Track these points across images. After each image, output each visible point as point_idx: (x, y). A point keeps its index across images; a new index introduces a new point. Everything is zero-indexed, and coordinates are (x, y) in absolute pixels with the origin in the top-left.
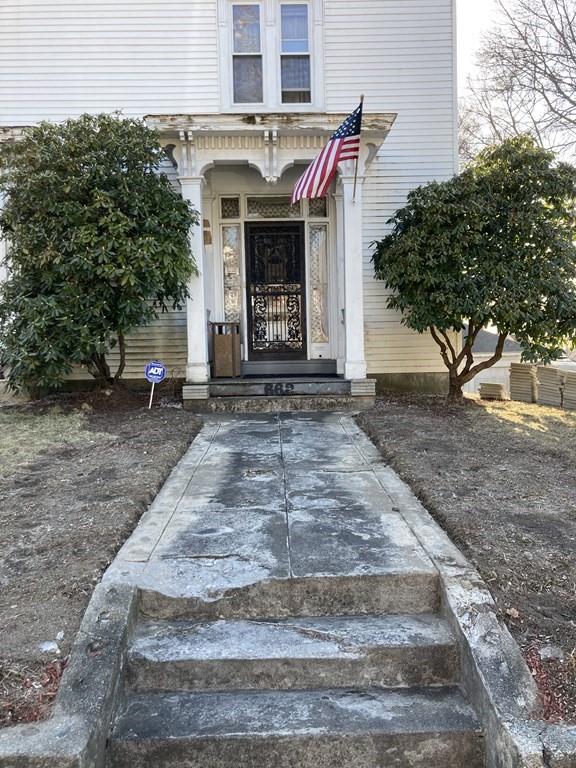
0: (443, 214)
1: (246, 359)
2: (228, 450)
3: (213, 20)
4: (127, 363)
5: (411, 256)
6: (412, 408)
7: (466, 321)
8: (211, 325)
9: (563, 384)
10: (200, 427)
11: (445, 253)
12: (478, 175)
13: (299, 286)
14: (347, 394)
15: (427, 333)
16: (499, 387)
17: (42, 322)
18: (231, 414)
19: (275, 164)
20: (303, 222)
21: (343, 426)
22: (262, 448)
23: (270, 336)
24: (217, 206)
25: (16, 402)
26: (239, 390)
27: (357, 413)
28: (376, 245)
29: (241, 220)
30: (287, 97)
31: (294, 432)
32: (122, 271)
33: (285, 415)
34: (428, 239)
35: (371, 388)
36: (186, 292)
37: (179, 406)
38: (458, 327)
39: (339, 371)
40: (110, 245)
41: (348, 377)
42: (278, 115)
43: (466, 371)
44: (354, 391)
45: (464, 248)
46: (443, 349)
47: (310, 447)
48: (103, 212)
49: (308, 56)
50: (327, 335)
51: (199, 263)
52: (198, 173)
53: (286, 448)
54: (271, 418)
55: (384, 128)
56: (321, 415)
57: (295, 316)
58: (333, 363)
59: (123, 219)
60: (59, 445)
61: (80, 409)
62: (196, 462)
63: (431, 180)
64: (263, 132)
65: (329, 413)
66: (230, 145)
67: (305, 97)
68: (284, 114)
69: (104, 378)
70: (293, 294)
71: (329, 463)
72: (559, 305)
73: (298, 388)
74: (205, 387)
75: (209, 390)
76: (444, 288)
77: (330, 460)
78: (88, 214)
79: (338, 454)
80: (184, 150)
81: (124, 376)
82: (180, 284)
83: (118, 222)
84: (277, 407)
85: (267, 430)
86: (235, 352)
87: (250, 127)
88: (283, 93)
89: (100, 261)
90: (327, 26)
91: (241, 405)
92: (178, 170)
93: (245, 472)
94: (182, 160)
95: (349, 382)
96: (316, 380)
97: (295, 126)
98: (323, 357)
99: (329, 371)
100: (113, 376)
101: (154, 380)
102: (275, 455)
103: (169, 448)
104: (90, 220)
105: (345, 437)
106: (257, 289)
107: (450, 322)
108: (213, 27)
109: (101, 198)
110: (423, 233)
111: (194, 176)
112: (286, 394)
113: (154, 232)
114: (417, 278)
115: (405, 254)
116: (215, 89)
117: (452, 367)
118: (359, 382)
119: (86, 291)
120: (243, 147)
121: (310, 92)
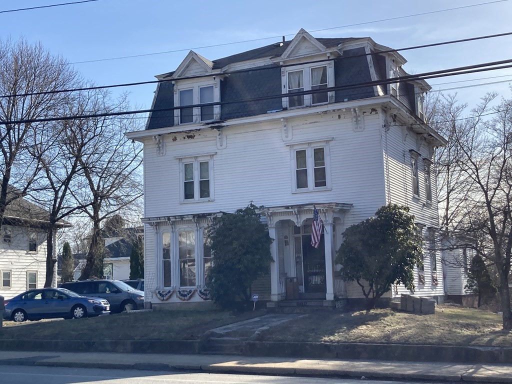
1: (304, 292)
3: (289, 158)
14: (322, 306)
19: (299, 221)
23: (312, 282)
24: (292, 230)
29: (301, 235)
41: (327, 299)
46: (363, 288)
49: (325, 168)
52: (274, 225)
64: (292, 211)
66: (284, 215)
67: (324, 184)
68: (298, 206)
73: (308, 304)
74: (276, 303)
80: (269, 218)
86: (295, 289)
87: (288, 210)
88: (315, 183)
97: (303, 209)
101: (255, 301)
108: (289, 161)
112: (303, 306)
116: (290, 184)
117: (367, 295)
118: (331, 301)
120: (288, 216)
121: (325, 182)
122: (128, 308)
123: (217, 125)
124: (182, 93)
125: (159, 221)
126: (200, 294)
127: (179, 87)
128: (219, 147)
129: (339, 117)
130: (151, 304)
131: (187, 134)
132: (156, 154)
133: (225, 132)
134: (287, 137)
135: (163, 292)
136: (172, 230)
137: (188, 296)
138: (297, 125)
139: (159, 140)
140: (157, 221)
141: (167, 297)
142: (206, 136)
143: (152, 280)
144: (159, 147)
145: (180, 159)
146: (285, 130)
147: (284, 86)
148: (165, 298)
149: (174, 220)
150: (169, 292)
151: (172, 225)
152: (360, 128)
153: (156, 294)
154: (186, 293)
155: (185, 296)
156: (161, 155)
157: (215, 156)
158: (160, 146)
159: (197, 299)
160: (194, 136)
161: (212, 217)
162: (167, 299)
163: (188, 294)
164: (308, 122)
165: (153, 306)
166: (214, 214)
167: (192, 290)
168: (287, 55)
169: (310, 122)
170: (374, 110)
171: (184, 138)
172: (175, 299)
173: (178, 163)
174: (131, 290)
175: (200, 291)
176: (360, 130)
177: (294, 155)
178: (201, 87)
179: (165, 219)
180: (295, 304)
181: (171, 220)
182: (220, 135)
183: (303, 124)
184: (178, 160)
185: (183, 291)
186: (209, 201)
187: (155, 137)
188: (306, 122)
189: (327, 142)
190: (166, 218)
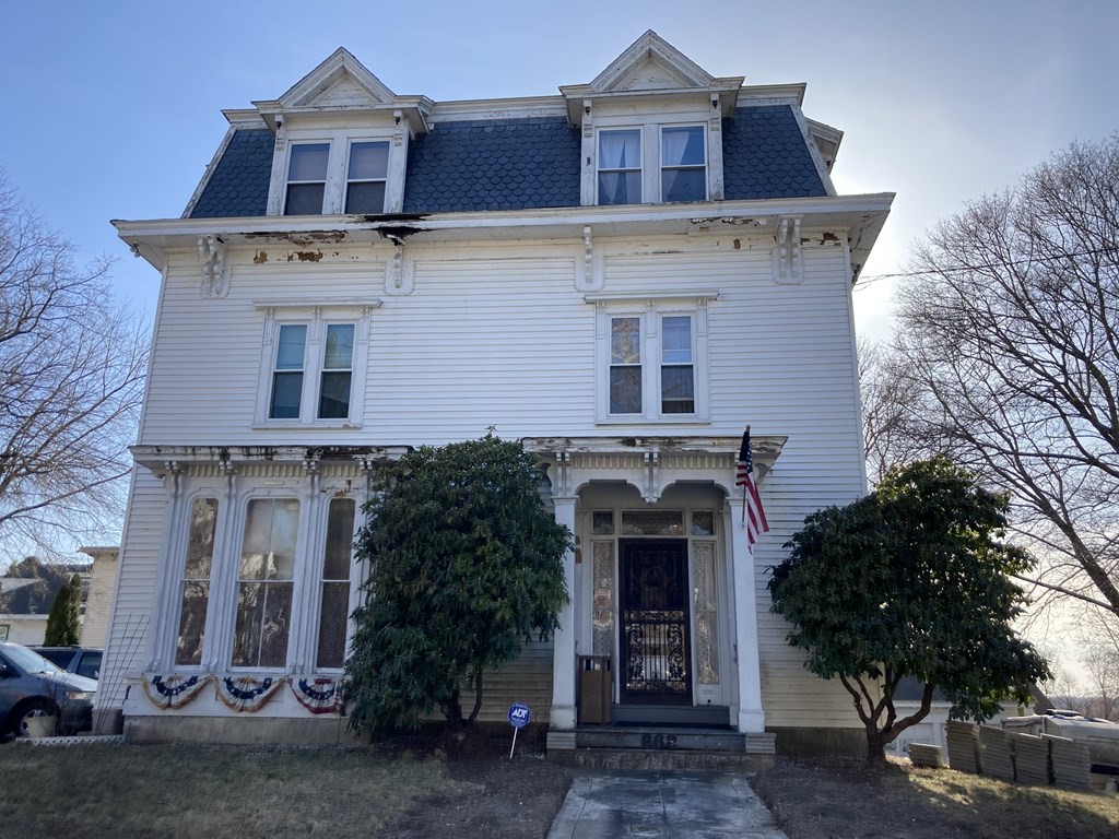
0: (843, 545)
1: (618, 701)
2: (605, 807)
3: (592, 334)
4: (484, 703)
5: (809, 590)
6: (818, 771)
7: (881, 667)
8: (579, 659)
9: (1014, 750)
10: (571, 781)
11: (849, 589)
12: (885, 499)
13: (682, 614)
14: (742, 751)
15: (836, 680)
16: (934, 751)
17: (409, 656)
18: (601, 770)
19: (655, 485)
20: (687, 540)
21: (737, 788)
22: (642, 807)
23: (646, 673)
24: (589, 520)
25: (358, 744)
26: (612, 740)
27: (754, 774)
28: (771, 571)
29: (615, 537)
30: (667, 407)
31: (677, 793)
32: (498, 604)
33: (666, 774)
34: (829, 570)
35: (769, 746)
36: (556, 622)
37: (542, 757)
38: (875, 674)
39: (733, 722)
40: (486, 576)
41: (743, 729)
42: (660, 438)
43: (888, 728)
44: (750, 747)
45: (870, 584)
46: (857, 699)
47: (696, 808)
48: (482, 541)
49: (692, 366)
50: (717, 673)
51: (570, 590)
52: (572, 494)
53: (669, 808)
54: (651, 776)
55: (774, 450)
56: (710, 775)
57: (678, 650)
58: (725, 711)
59: (499, 548)
60: (428, 793)
61: (433, 754)
62: (575, 816)
63: (830, 504)
64: (643, 453)
65: (719, 775)
66: (608, 464)
67: (688, 407)
68: (664, 438)
69: (456, 721)
70: (675, 622)
71: (716, 825)
72: (987, 651)
73: (682, 741)
74: (573, 735)
75: (577, 737)
76: (850, 629)
77: (718, 822)
78: (466, 543)
79: (727, 816)
80: (560, 470)
81: (479, 718)
82: (549, 613)
83: (495, 551)
84: (656, 763)
85: (646, 788)
86: (606, 692)
87: (630, 449)
88: (663, 402)
89: (475, 592)
90: (712, 337)
91: (614, 760)
92: (552, 489)
93: (628, 828)
94: (556, 479)
95: (744, 736)
96: (703, 731)
97: (677, 448)
98: (712, 703)
99: (720, 720)
100: (466, 716)
101: (518, 725)
102: (658, 814)
103: (546, 801)
104: (466, 550)
105: (736, 801)
106: (632, 616)
107: (864, 666)
108: (591, 340)
109: (481, 528)
110: (822, 565)
111: (569, 495)
112: (668, 748)
113: (529, 561)
114: (817, 615)
115: (803, 587)
116: (591, 400)
117: (871, 723)
118: (756, 737)
119: (455, 622)
120: (621, 466)
121: (693, 402)
122: (36, 729)
123: (397, 224)
124: (298, 150)
125: (190, 458)
126: (301, 694)
127: (292, 136)
128: (392, 290)
129: (737, 244)
130: (120, 717)
131: (300, 249)
132: (198, 291)
133: (412, 256)
134: (589, 280)
135: (171, 680)
136: (227, 491)
137: (258, 698)
138: (620, 255)
139: (215, 255)
140: (182, 458)
141: (182, 696)
142: (354, 260)
143: (135, 642)
144: (212, 274)
145: (270, 310)
146: (588, 262)
147: (589, 160)
148: (175, 700)
149: (242, 458)
150: (193, 680)
151: (230, 474)
152: (794, 274)
153: (145, 686)
154: (251, 687)
155: (248, 695)
156: (214, 295)
157: (376, 312)
158: (216, 268)
159: (288, 707)
160: (321, 255)
161: (371, 458)
162: (183, 704)
163: (260, 692)
164: (651, 249)
165: (126, 723)
166: (379, 449)
167: (275, 679)
168: (606, 85)
169: (655, 249)
170: (829, 236)
171: (290, 258)
172: (211, 706)
173: (261, 320)
174: (52, 671)
175: (303, 685)
176: (794, 281)
177: (606, 327)
178: (354, 141)
179: (212, 455)
180: (636, 741)
181: (233, 458)
182: (398, 256)
183: (636, 254)
184: (262, 314)
185: (243, 681)
186: (346, 427)
187: (205, 241)
188: (644, 249)
189: (702, 300)
190: (217, 451)
